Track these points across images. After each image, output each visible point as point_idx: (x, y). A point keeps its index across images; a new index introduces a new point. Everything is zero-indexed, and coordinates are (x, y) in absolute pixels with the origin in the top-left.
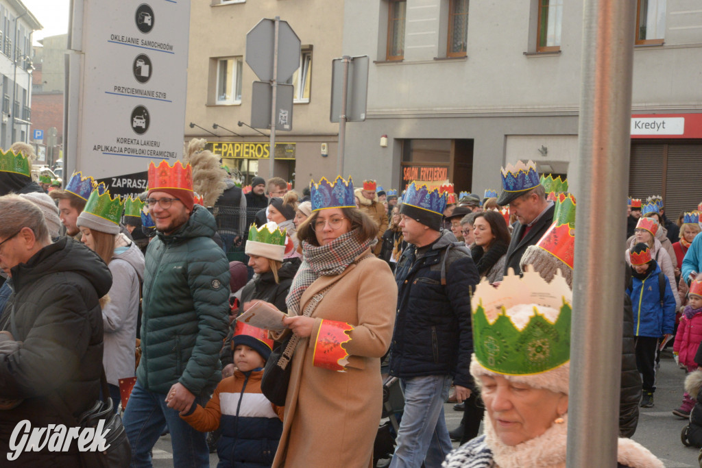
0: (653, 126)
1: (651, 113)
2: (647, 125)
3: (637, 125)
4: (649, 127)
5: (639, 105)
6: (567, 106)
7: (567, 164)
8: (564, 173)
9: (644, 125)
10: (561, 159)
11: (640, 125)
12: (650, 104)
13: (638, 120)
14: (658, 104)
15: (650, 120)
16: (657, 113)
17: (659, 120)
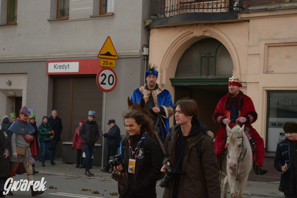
0: (63, 66)
1: (62, 59)
2: (60, 67)
3: (55, 67)
4: (61, 68)
5: (57, 55)
6: (20, 56)
7: (21, 90)
8: (21, 96)
9: (59, 67)
10: (18, 88)
11: (57, 67)
12: (62, 54)
13: (56, 63)
14: (66, 54)
15: (62, 64)
16: (65, 59)
17: (66, 64)
